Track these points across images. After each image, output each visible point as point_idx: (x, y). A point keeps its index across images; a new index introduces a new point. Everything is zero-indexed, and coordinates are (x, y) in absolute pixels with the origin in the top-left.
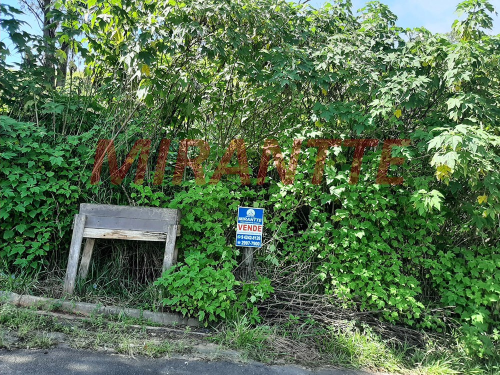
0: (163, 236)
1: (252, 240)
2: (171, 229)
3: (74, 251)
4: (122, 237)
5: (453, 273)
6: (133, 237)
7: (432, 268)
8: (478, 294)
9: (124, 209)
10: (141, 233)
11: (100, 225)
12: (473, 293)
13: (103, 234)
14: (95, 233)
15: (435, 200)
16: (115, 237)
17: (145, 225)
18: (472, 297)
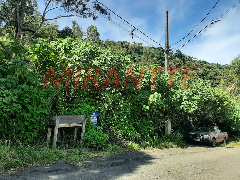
0: (81, 124)
1: (95, 122)
2: (85, 122)
3: (56, 133)
4: (70, 126)
5: (141, 125)
6: (73, 126)
7: (137, 124)
8: (147, 129)
9: (70, 116)
10: (75, 124)
11: (63, 123)
12: (146, 129)
13: (64, 125)
14: (61, 126)
15: (147, 108)
16: (68, 126)
17: (76, 121)
18: (145, 130)
